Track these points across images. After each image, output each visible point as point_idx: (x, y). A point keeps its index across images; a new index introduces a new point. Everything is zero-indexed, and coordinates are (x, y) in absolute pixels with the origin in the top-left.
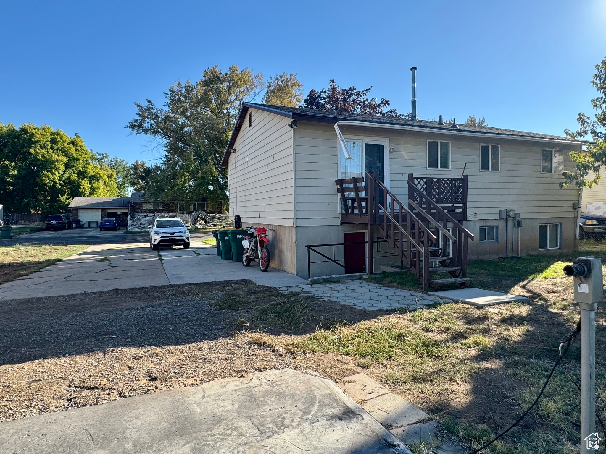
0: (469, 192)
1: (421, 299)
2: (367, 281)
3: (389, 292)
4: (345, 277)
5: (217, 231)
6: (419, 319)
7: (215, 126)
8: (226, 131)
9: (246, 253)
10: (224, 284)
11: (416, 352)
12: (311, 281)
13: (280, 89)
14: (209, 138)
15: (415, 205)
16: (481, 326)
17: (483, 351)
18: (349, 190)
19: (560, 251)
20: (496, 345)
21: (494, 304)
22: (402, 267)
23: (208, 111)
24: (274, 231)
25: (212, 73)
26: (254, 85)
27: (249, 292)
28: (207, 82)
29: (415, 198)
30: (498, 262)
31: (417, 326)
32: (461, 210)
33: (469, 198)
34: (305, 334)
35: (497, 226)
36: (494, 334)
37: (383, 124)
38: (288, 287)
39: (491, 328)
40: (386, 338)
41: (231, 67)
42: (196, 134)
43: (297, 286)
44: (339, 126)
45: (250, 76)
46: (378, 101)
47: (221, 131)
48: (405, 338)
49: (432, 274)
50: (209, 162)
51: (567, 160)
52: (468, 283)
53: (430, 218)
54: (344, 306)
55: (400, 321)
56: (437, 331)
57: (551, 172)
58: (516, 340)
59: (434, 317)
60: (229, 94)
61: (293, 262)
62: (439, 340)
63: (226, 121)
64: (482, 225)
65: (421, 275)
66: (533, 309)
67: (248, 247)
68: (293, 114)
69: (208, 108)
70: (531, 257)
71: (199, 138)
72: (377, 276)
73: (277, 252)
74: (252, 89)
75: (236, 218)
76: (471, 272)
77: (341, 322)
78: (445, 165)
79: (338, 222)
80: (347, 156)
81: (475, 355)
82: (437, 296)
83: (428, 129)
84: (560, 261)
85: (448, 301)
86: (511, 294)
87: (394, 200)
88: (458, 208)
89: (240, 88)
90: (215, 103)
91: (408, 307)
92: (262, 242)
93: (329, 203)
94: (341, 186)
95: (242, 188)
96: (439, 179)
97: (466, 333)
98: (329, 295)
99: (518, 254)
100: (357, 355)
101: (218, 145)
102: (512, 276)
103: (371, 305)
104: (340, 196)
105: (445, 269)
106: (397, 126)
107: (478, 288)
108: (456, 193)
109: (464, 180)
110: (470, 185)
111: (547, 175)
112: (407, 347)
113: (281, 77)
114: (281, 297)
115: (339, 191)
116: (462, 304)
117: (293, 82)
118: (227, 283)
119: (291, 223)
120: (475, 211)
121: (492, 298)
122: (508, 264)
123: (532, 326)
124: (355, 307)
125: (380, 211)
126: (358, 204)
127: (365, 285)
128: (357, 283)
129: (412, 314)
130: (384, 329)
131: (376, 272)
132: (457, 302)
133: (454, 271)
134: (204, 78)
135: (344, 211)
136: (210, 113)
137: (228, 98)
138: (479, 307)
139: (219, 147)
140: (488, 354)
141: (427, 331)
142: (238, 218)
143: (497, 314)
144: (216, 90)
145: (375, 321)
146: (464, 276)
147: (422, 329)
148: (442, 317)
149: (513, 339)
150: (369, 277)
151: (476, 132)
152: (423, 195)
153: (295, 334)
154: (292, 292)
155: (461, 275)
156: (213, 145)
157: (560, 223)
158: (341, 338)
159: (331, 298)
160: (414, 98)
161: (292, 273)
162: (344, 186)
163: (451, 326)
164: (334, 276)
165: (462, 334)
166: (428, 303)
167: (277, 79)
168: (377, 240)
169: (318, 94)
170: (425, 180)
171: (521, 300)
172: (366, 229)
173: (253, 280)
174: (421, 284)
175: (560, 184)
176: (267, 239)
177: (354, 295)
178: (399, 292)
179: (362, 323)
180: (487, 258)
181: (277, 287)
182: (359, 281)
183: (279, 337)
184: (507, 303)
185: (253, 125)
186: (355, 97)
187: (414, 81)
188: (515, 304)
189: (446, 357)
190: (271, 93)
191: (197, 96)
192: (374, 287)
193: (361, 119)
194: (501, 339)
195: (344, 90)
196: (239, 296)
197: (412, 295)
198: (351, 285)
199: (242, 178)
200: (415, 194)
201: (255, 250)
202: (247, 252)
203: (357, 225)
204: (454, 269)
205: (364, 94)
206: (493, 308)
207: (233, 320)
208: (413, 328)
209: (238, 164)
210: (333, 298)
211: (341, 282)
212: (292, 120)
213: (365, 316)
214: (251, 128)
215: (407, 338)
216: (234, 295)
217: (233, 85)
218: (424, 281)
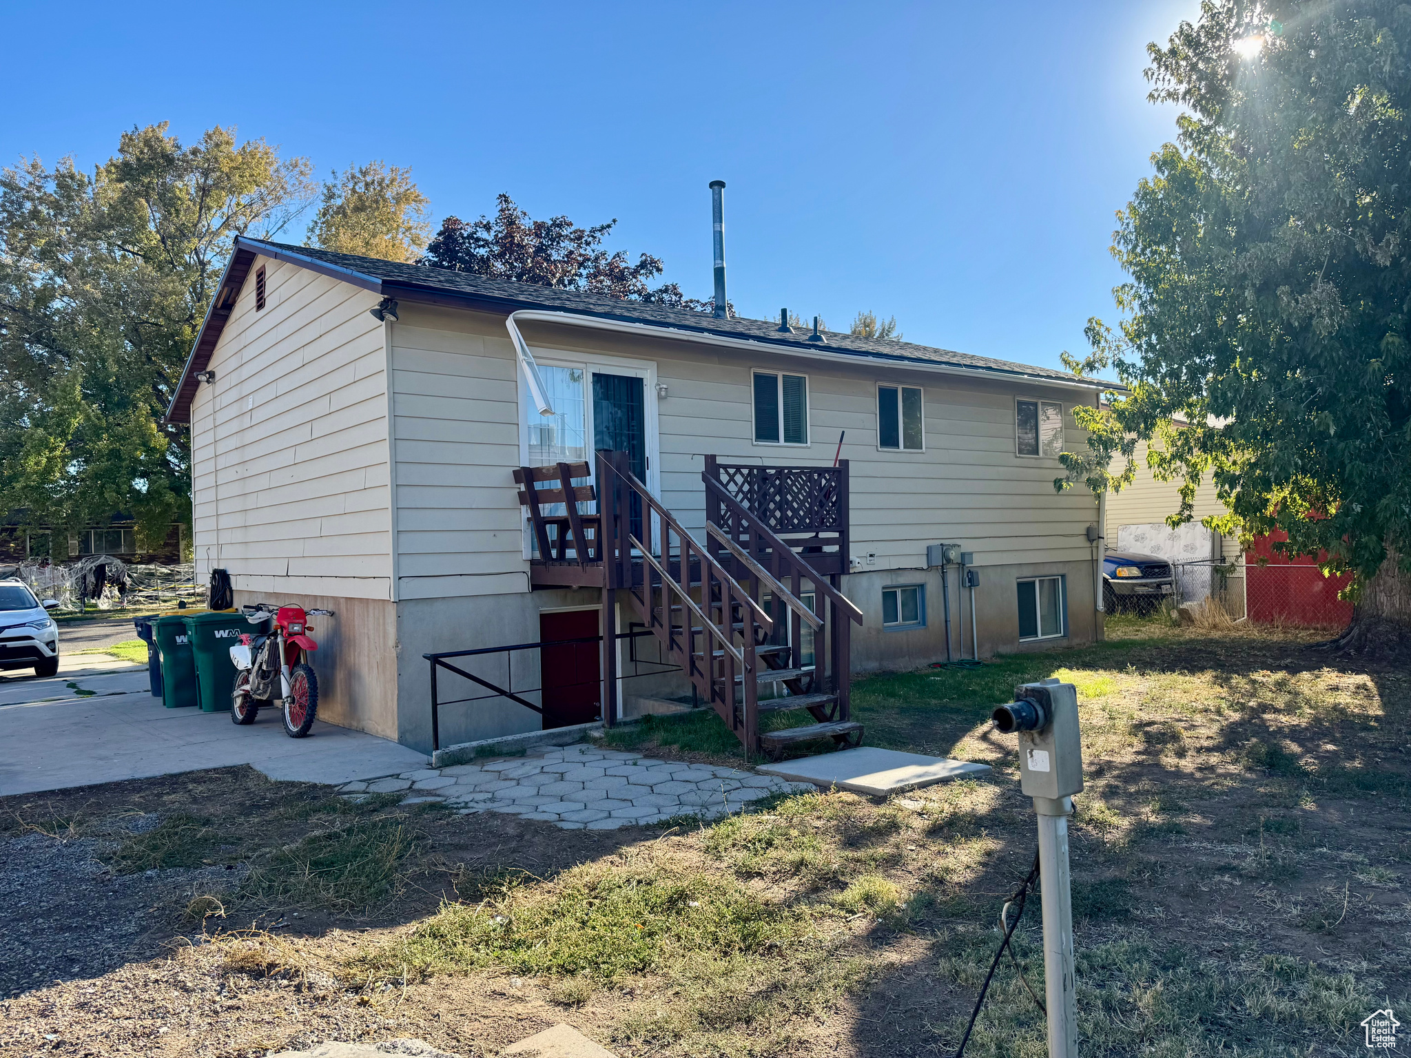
0: (854, 501)
1: (739, 785)
2: (601, 746)
3: (658, 772)
4: (541, 738)
5: (149, 618)
6: (730, 842)
7: (157, 300)
8: (192, 317)
9: (243, 684)
10: (163, 784)
11: (716, 941)
12: (440, 758)
13: (363, 205)
14: (135, 332)
15: (723, 537)
16: (880, 850)
17: (885, 919)
18: (550, 496)
19: (1065, 643)
20: (914, 900)
21: (912, 788)
22: (694, 701)
23: (133, 253)
24: (332, 614)
25: (147, 143)
26: (282, 187)
27: (242, 804)
28: (132, 169)
29: (723, 517)
30: (928, 676)
31: (723, 865)
32: (835, 548)
33: (854, 517)
34: (408, 920)
35: (922, 586)
36: (910, 868)
37: (637, 325)
38: (369, 781)
39: (905, 853)
40: (637, 908)
41: (210, 132)
42: (92, 321)
43: (397, 776)
44: (519, 323)
45: (271, 164)
46: (632, 262)
47: (175, 316)
48: (691, 904)
49: (765, 718)
50: (135, 406)
51: (1068, 426)
52: (854, 736)
53: (760, 571)
54: (529, 823)
55: (680, 855)
56: (774, 873)
57: (1037, 453)
58: (962, 880)
59: (765, 835)
60: (204, 208)
61: (390, 704)
62: (776, 901)
63: (195, 289)
64: (888, 582)
65: (737, 721)
66: (1003, 794)
67: (250, 666)
68: (384, 281)
69: (134, 245)
70: (1003, 661)
71: (102, 332)
72: (626, 729)
73: (340, 676)
74: (278, 199)
75: (213, 578)
76: (865, 705)
77: (515, 874)
78: (796, 434)
79: (522, 584)
80: (541, 406)
81: (865, 934)
82: (778, 774)
83: (751, 341)
84: (1066, 666)
85: (803, 786)
86: (954, 758)
87: (668, 522)
88: (829, 542)
89: (240, 193)
90: (158, 232)
91: (704, 811)
92: (293, 652)
93: (496, 533)
94: (530, 486)
95: (235, 489)
96: (780, 470)
97: (843, 874)
98: (490, 796)
99: (973, 654)
100: (554, 969)
101: (166, 356)
102: (958, 711)
103: (606, 814)
104: (525, 512)
105: (797, 701)
106: (676, 330)
107: (878, 746)
108: (822, 505)
109: (840, 472)
110: (854, 485)
111: (1029, 460)
112: (693, 930)
113: (364, 174)
114: (344, 813)
115: (522, 498)
116: (838, 791)
117: (402, 190)
118: (173, 781)
119: (382, 590)
120: (871, 548)
121: (910, 773)
122: (951, 681)
123: (997, 838)
124: (560, 825)
125: (634, 552)
126: (575, 534)
127: (593, 758)
128: (572, 752)
129: (710, 832)
130: (635, 883)
131: (628, 719)
132: (824, 788)
133: (821, 706)
134: (121, 157)
135: (537, 555)
136: (140, 261)
137: (198, 222)
138: (879, 798)
139: (171, 364)
140: (896, 924)
141: (747, 874)
142: (221, 579)
143: (920, 814)
144: (162, 196)
145: (612, 862)
146: (843, 718)
147: (736, 872)
148: (786, 834)
149: (956, 879)
150: (607, 734)
151: (866, 353)
152: (742, 509)
153: (376, 924)
154: (379, 795)
155: (837, 715)
156: (149, 359)
157: (1063, 576)
158: (511, 922)
159: (495, 805)
160: (719, 261)
161: (385, 739)
162: (538, 486)
163: (809, 855)
164: (510, 738)
165: (834, 877)
166: (753, 795)
167: (353, 177)
168: (631, 630)
169: (470, 230)
170: (745, 471)
171: (974, 772)
172: (599, 600)
173: (257, 767)
174: (740, 744)
175: (1055, 482)
176: (309, 640)
177: (561, 788)
178: (682, 770)
179: (576, 870)
180: (902, 665)
181: (333, 783)
182: (579, 746)
183: (323, 941)
184: (945, 781)
185: (269, 303)
186: (571, 246)
187: (718, 216)
188: (961, 785)
189: (792, 944)
190: (333, 216)
191: (95, 207)
192: (618, 761)
193: (581, 306)
194: (926, 881)
195: (539, 226)
196: (207, 822)
197: (715, 776)
198: (554, 759)
199: (235, 458)
200: (723, 506)
201: (269, 675)
202: (246, 681)
203: (575, 591)
204: (818, 699)
205: (595, 237)
206: (910, 798)
207: (176, 902)
208: (712, 871)
209: (221, 417)
210: (501, 804)
211: (528, 752)
212: (381, 298)
213: (586, 848)
214: (262, 312)
215: (696, 904)
216: (189, 819)
217: (216, 185)
218: (745, 736)
